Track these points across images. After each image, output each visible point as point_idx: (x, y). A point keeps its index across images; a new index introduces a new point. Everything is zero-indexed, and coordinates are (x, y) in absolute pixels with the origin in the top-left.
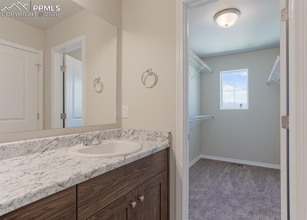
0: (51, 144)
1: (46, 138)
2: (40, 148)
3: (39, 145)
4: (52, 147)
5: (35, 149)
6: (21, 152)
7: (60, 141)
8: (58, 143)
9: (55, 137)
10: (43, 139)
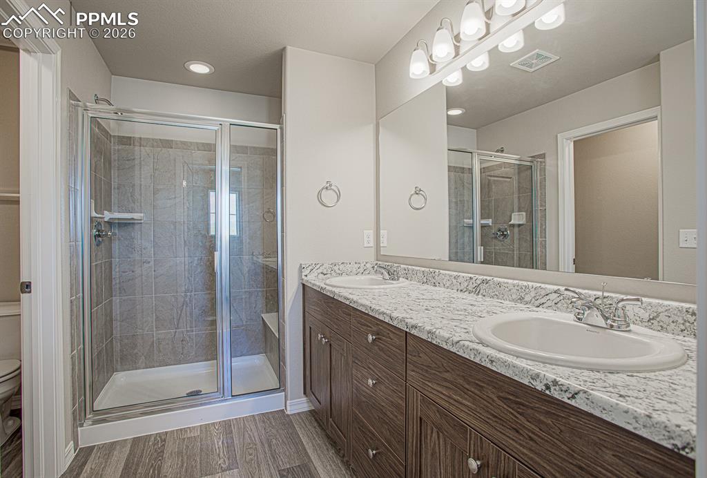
0: (548, 297)
1: (543, 286)
2: (533, 300)
3: (533, 294)
4: (549, 303)
5: (527, 298)
6: (514, 296)
7: (562, 298)
8: (558, 299)
9: (556, 288)
10: (539, 285)
